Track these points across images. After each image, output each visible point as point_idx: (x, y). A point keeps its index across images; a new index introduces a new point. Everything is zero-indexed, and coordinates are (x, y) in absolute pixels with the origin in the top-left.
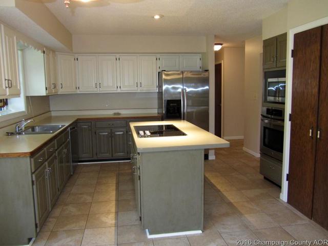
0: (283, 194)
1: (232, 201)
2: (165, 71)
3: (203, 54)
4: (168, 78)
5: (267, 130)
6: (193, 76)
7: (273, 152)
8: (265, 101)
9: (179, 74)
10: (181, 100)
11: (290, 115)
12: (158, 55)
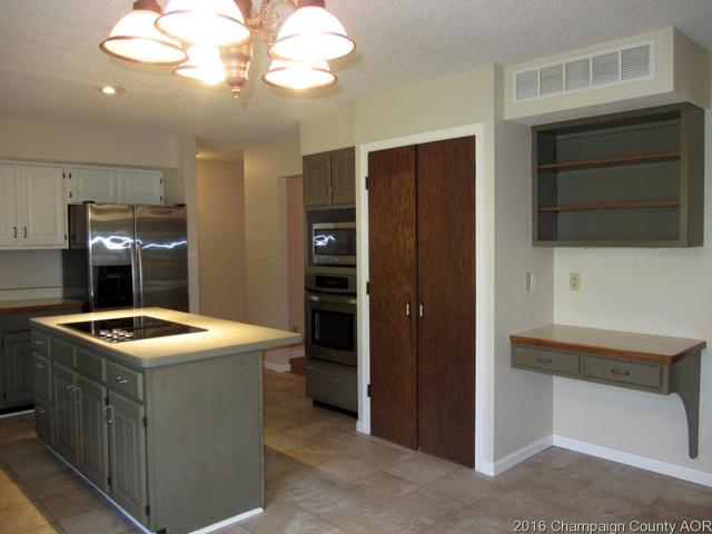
0: (362, 421)
1: (282, 451)
2: (92, 202)
3: (166, 171)
4: (103, 218)
5: (317, 315)
6: (157, 216)
7: (333, 354)
8: (310, 262)
9: (123, 211)
10: (130, 266)
11: (368, 284)
12: (68, 169)
